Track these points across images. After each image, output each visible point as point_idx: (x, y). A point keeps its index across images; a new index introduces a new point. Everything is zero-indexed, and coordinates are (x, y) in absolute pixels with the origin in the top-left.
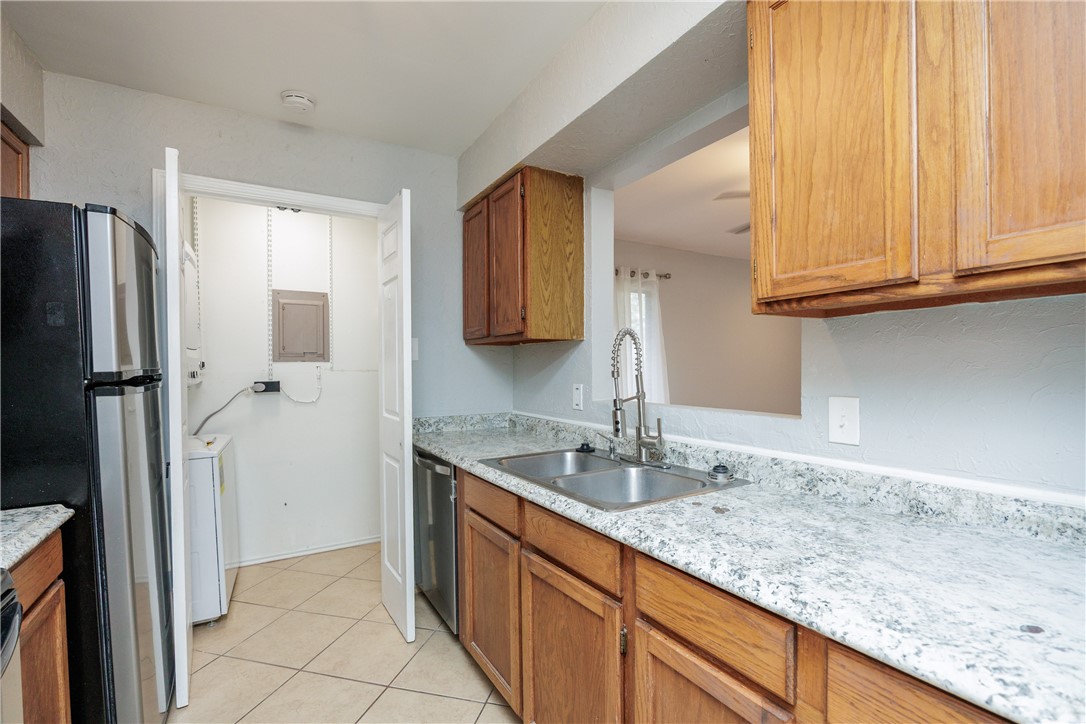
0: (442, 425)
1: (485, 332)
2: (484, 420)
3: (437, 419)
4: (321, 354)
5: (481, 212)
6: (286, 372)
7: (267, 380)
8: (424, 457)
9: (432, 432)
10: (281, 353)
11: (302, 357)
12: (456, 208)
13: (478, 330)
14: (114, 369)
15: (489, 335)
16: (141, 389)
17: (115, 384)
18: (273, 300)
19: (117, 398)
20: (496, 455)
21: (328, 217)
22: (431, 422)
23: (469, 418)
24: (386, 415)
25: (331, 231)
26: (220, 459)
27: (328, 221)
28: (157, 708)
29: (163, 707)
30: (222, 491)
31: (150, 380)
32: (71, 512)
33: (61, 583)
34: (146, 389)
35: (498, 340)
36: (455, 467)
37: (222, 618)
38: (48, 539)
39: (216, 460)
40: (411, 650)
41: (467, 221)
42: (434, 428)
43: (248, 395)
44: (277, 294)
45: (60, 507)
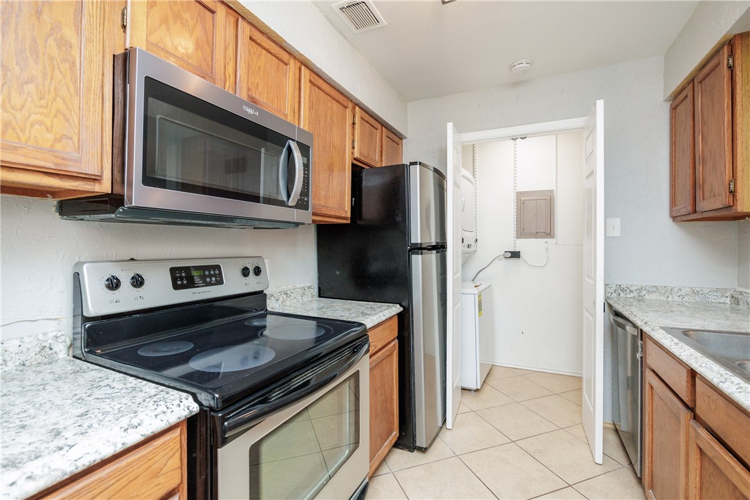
0: (644, 292)
1: (689, 209)
2: (695, 293)
3: (639, 287)
4: (549, 234)
5: (686, 97)
6: (525, 245)
7: (513, 250)
8: (617, 318)
9: (634, 298)
10: (522, 233)
11: (536, 235)
12: (662, 99)
13: (684, 208)
14: (419, 242)
15: (695, 212)
16: (434, 252)
17: (418, 249)
18: (517, 199)
19: (420, 256)
20: (687, 326)
21: (555, 136)
22: (633, 288)
23: (676, 290)
24: (587, 279)
25: (556, 145)
26: (479, 296)
27: (555, 139)
28: (437, 423)
29: (440, 424)
30: (480, 315)
31: (440, 248)
32: (402, 309)
33: (397, 341)
34: (437, 252)
35: (705, 215)
36: (641, 330)
37: (477, 390)
38: (391, 318)
39: (477, 296)
40: (598, 470)
41: (674, 109)
42: (635, 294)
43: (500, 260)
44: (519, 194)
45: (398, 306)
